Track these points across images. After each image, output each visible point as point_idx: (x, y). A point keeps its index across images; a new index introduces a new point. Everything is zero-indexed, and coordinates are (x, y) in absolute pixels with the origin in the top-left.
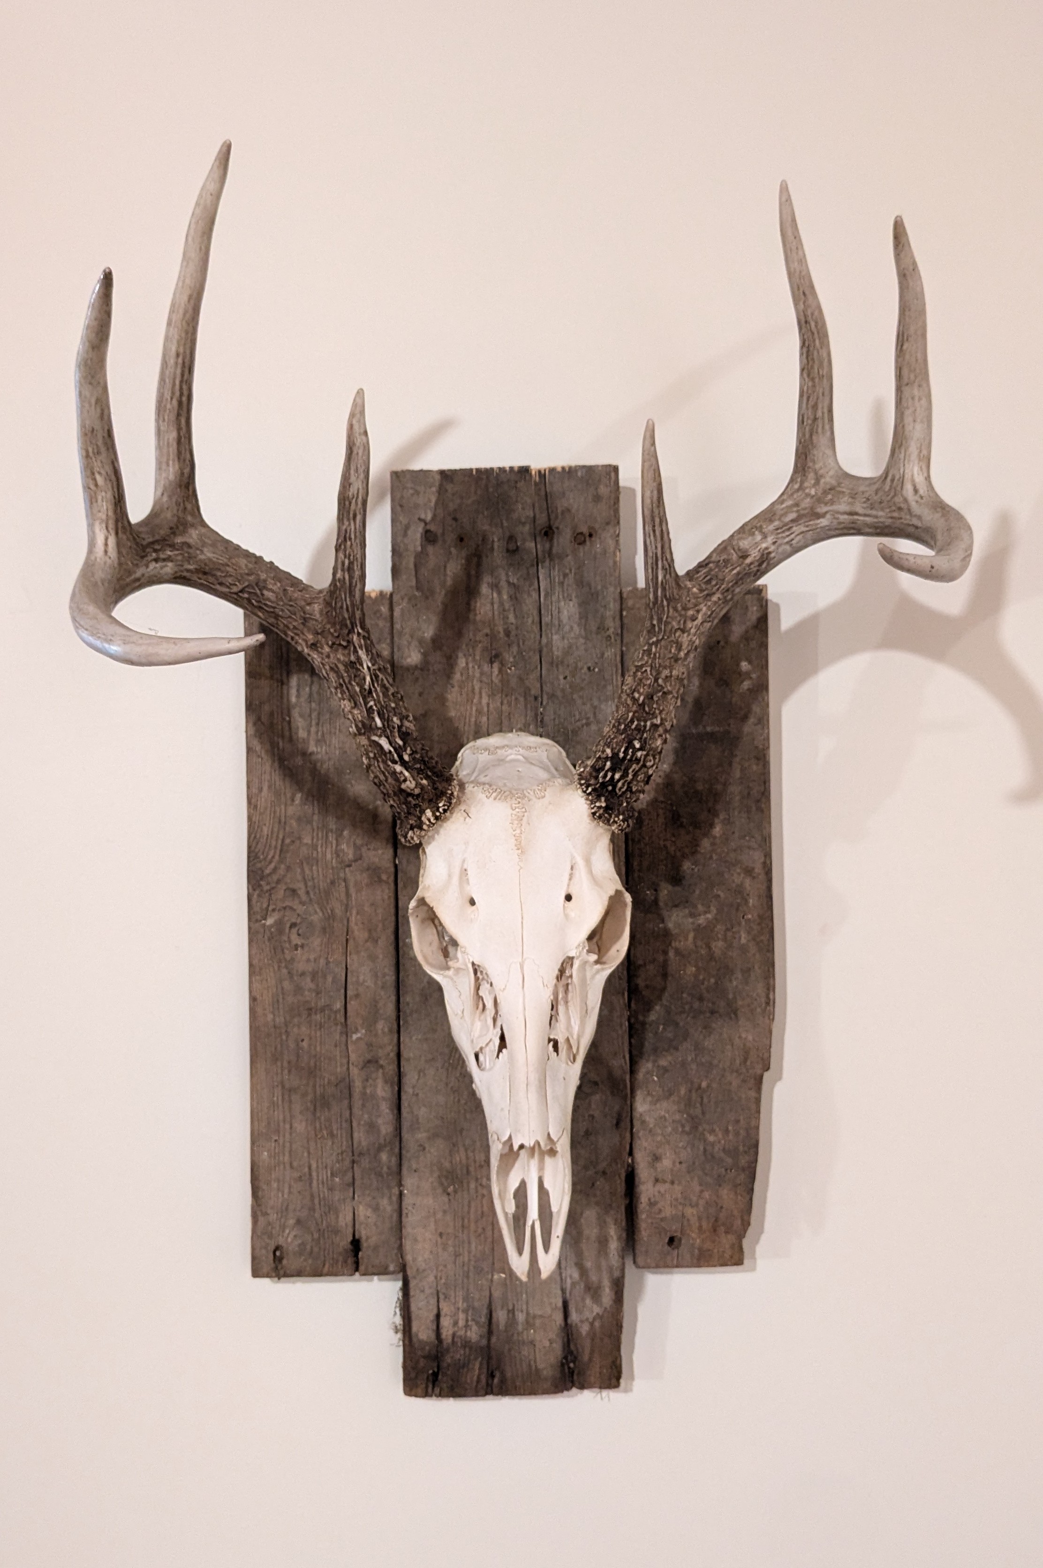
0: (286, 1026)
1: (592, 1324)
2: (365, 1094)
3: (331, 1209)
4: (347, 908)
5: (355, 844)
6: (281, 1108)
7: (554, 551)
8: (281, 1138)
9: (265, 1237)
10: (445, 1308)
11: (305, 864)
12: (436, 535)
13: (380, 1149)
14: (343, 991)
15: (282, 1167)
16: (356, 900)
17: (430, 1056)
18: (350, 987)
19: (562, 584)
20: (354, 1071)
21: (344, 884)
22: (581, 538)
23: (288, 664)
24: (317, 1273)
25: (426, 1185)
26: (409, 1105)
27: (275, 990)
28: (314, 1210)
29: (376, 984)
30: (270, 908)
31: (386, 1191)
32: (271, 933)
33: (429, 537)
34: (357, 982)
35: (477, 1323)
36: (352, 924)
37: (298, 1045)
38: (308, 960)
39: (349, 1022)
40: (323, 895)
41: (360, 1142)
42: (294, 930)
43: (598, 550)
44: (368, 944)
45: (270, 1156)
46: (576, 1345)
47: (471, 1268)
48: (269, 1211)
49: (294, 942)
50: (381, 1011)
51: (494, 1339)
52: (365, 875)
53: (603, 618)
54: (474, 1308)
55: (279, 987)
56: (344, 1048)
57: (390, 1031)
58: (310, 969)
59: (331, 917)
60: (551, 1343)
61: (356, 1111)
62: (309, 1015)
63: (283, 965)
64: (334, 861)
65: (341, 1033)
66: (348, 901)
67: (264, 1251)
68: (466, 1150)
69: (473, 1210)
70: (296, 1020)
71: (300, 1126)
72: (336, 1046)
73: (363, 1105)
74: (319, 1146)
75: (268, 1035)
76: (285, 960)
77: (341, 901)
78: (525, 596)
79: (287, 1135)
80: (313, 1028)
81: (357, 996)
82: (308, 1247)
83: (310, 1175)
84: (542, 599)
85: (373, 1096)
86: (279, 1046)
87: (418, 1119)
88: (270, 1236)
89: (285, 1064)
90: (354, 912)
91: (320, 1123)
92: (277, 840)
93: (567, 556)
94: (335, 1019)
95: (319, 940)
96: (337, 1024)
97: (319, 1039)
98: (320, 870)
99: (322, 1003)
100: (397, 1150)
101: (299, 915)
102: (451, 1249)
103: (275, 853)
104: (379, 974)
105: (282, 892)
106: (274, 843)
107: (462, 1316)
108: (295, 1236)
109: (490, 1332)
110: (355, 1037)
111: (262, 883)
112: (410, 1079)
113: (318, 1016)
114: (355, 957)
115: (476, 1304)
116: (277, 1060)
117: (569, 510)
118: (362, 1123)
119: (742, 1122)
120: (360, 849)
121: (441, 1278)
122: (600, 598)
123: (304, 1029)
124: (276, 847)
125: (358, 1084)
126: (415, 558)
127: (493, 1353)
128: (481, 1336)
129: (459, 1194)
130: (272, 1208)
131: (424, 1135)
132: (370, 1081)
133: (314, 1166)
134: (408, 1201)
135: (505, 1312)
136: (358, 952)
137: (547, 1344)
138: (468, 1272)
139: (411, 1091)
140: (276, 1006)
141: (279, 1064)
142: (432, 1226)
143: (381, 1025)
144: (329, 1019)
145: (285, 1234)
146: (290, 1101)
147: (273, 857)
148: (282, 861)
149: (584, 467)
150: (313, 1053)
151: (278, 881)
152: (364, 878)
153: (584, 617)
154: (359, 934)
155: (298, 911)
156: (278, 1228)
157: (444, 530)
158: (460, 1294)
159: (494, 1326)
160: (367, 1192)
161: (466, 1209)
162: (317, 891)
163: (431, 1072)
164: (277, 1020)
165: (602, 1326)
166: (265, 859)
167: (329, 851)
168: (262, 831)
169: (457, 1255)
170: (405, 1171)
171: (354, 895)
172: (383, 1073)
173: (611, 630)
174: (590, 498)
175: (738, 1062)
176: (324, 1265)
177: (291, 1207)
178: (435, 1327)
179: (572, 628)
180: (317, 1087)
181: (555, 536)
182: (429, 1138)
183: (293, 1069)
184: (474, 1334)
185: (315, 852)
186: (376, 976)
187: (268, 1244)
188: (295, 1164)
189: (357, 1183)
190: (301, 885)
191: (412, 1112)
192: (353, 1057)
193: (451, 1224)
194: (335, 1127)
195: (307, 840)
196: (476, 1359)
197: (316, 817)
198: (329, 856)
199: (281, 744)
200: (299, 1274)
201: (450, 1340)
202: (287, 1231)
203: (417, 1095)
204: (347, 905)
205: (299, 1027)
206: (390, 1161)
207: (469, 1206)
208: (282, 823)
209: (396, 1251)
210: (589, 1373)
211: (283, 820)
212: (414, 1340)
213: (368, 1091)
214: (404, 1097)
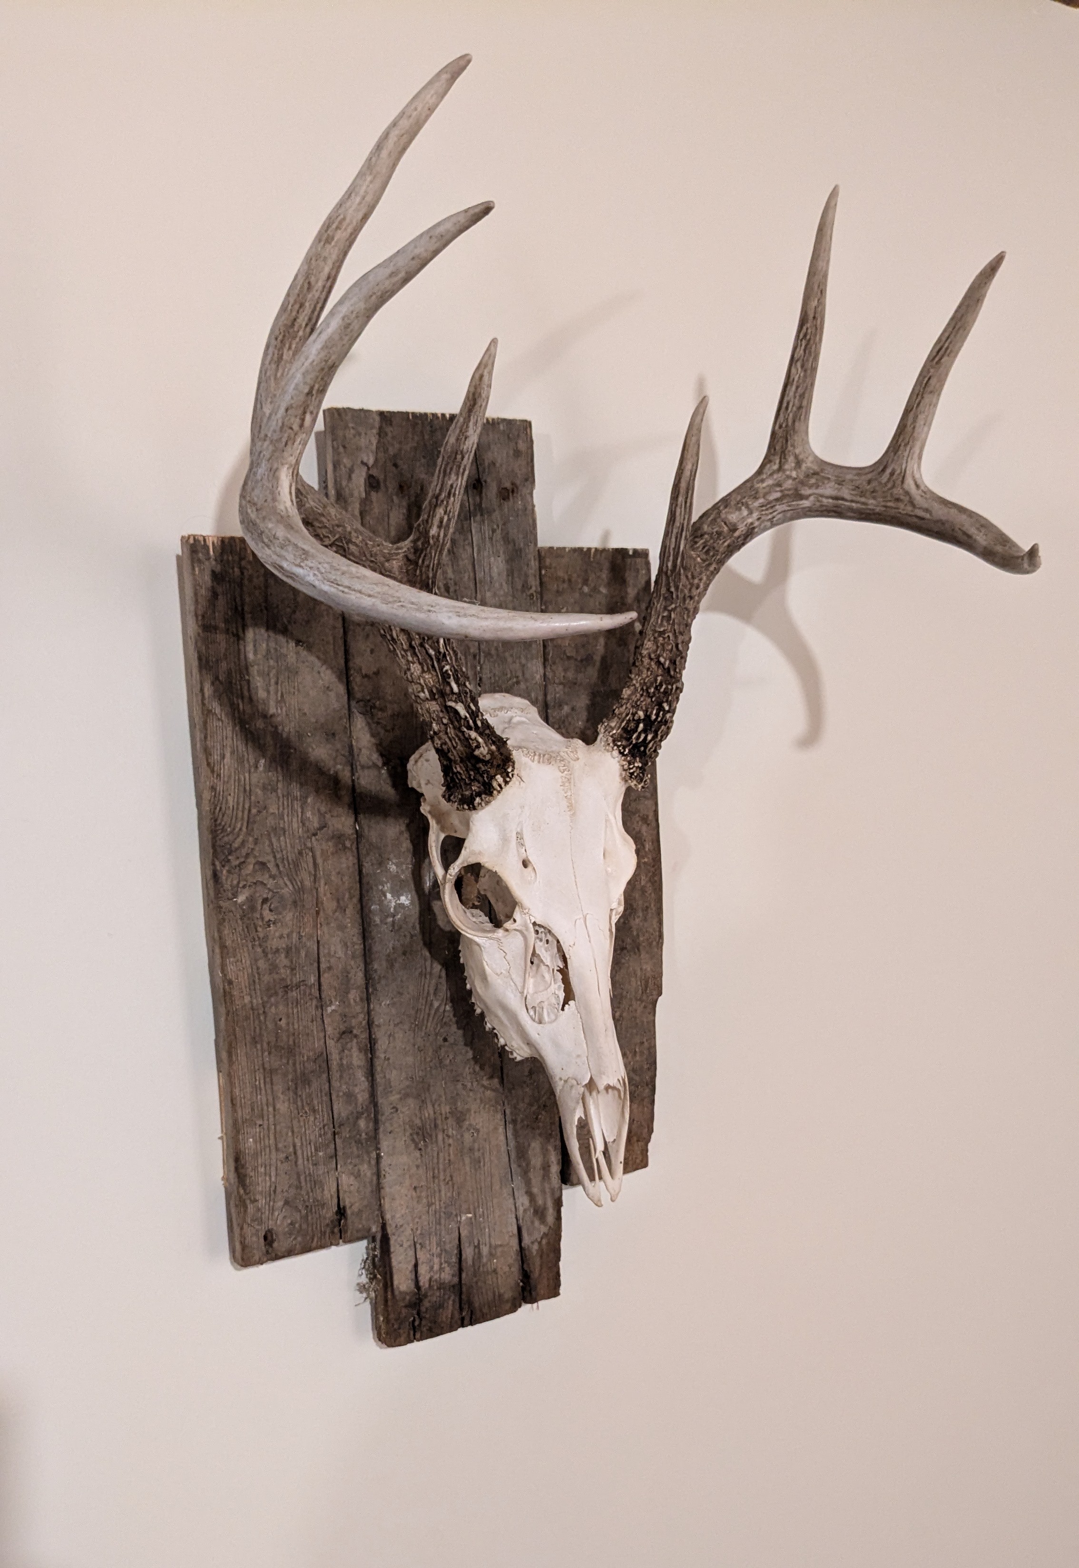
0: (264, 1007)
1: (540, 1243)
2: (342, 1064)
3: (317, 1183)
4: (315, 879)
5: (319, 810)
6: (263, 1092)
7: (483, 506)
8: (266, 1122)
9: (255, 1224)
10: (422, 1256)
11: (272, 835)
12: (378, 482)
13: (358, 1116)
14: (316, 965)
15: (268, 1150)
16: (324, 871)
17: (397, 1020)
18: (322, 959)
19: (491, 539)
20: (331, 1043)
21: (311, 854)
22: (506, 494)
23: (243, 619)
24: (307, 1249)
25: (400, 1144)
26: (382, 1070)
27: (250, 971)
28: (301, 1188)
29: (346, 954)
30: (241, 885)
31: (366, 1158)
32: (243, 910)
33: (373, 483)
34: (329, 954)
35: (449, 1264)
36: (321, 895)
37: (276, 1024)
38: (281, 937)
39: (323, 996)
40: (291, 866)
41: (339, 1114)
42: (266, 906)
43: (520, 507)
44: (337, 914)
45: (255, 1142)
46: (528, 1264)
47: (442, 1214)
48: (258, 1197)
49: (266, 919)
50: (352, 981)
51: (464, 1275)
52: (330, 844)
53: (526, 576)
54: (445, 1250)
55: (254, 967)
56: (320, 1022)
57: (361, 999)
58: (284, 946)
59: (301, 890)
60: (510, 1266)
61: (335, 1084)
62: (286, 992)
63: (257, 943)
64: (300, 830)
65: (317, 1007)
66: (315, 871)
67: (254, 1239)
68: (433, 1106)
69: (441, 1161)
70: (273, 999)
71: (283, 1107)
72: (312, 1021)
73: (341, 1077)
74: (302, 1124)
75: (247, 1018)
76: (259, 938)
77: (310, 872)
78: (461, 550)
79: (271, 1119)
80: (290, 1005)
81: (330, 968)
82: (297, 1225)
83: (295, 1153)
84: (475, 555)
85: (350, 1066)
86: (258, 1030)
87: (390, 1083)
88: (261, 1222)
89: (265, 1045)
90: (322, 882)
91: (302, 1100)
92: (243, 812)
93: (494, 511)
94: (310, 994)
95: (291, 914)
96: (311, 999)
97: (296, 1016)
98: (288, 841)
99: (296, 980)
100: (372, 1116)
101: (269, 890)
102: (425, 1201)
103: (242, 825)
104: (349, 944)
105: (251, 867)
106: (240, 814)
107: (436, 1260)
108: (285, 1217)
109: (460, 1270)
110: (329, 1009)
111: (230, 857)
112: (382, 1044)
113: (294, 994)
114: (325, 929)
115: (448, 1247)
116: (256, 1042)
117: (494, 464)
118: (341, 1094)
119: (646, 1044)
120: (324, 817)
121: (417, 1229)
122: (523, 555)
123: (281, 1007)
124: (243, 819)
125: (335, 1057)
126: (360, 504)
127: (464, 1289)
128: (453, 1276)
129: (430, 1148)
130: (261, 1193)
131: (398, 1096)
132: (346, 1051)
133: (299, 1144)
134: (384, 1163)
135: (472, 1248)
136: (328, 924)
137: (507, 1269)
138: (440, 1219)
139: (382, 1056)
140: (252, 988)
141: (259, 1046)
142: (407, 1182)
143: (354, 995)
144: (305, 994)
145: (275, 1218)
146: (272, 1084)
147: (241, 829)
148: (249, 833)
149: (504, 420)
150: (291, 1030)
151: (247, 856)
152: (330, 846)
153: (511, 573)
154: (329, 905)
155: (269, 886)
156: (267, 1212)
157: (385, 476)
158: (434, 1240)
159: (464, 1264)
160: (349, 1161)
161: (435, 1161)
162: (286, 862)
163: (400, 1035)
164: (255, 1001)
165: (548, 1243)
166: (232, 832)
167: (295, 820)
168: (227, 802)
169: (430, 1205)
170: (381, 1136)
171: (321, 865)
172: (357, 1043)
173: (534, 588)
174: (511, 452)
175: (640, 991)
176: (313, 1240)
177: (279, 1190)
178: (413, 1277)
179: (501, 585)
180: (298, 1065)
181: (484, 491)
182: (401, 1099)
183: (273, 1050)
184: (448, 1275)
185: (282, 822)
186: (346, 945)
187: (257, 1231)
188: (280, 1145)
189: (340, 1153)
190: (271, 858)
191: (385, 1077)
192: (329, 1030)
193: (424, 1178)
194: (316, 1102)
195: (273, 809)
196: (449, 1298)
197: (280, 785)
198: (295, 825)
199: (241, 707)
200: (290, 1253)
201: (427, 1285)
202: (276, 1213)
203: (389, 1059)
204: (315, 876)
205: (276, 1007)
206: (368, 1127)
207: (438, 1158)
208: (248, 793)
209: (377, 1212)
210: (539, 1287)
211: (248, 788)
212: (397, 1293)
213: (345, 1062)
214: (378, 1063)
